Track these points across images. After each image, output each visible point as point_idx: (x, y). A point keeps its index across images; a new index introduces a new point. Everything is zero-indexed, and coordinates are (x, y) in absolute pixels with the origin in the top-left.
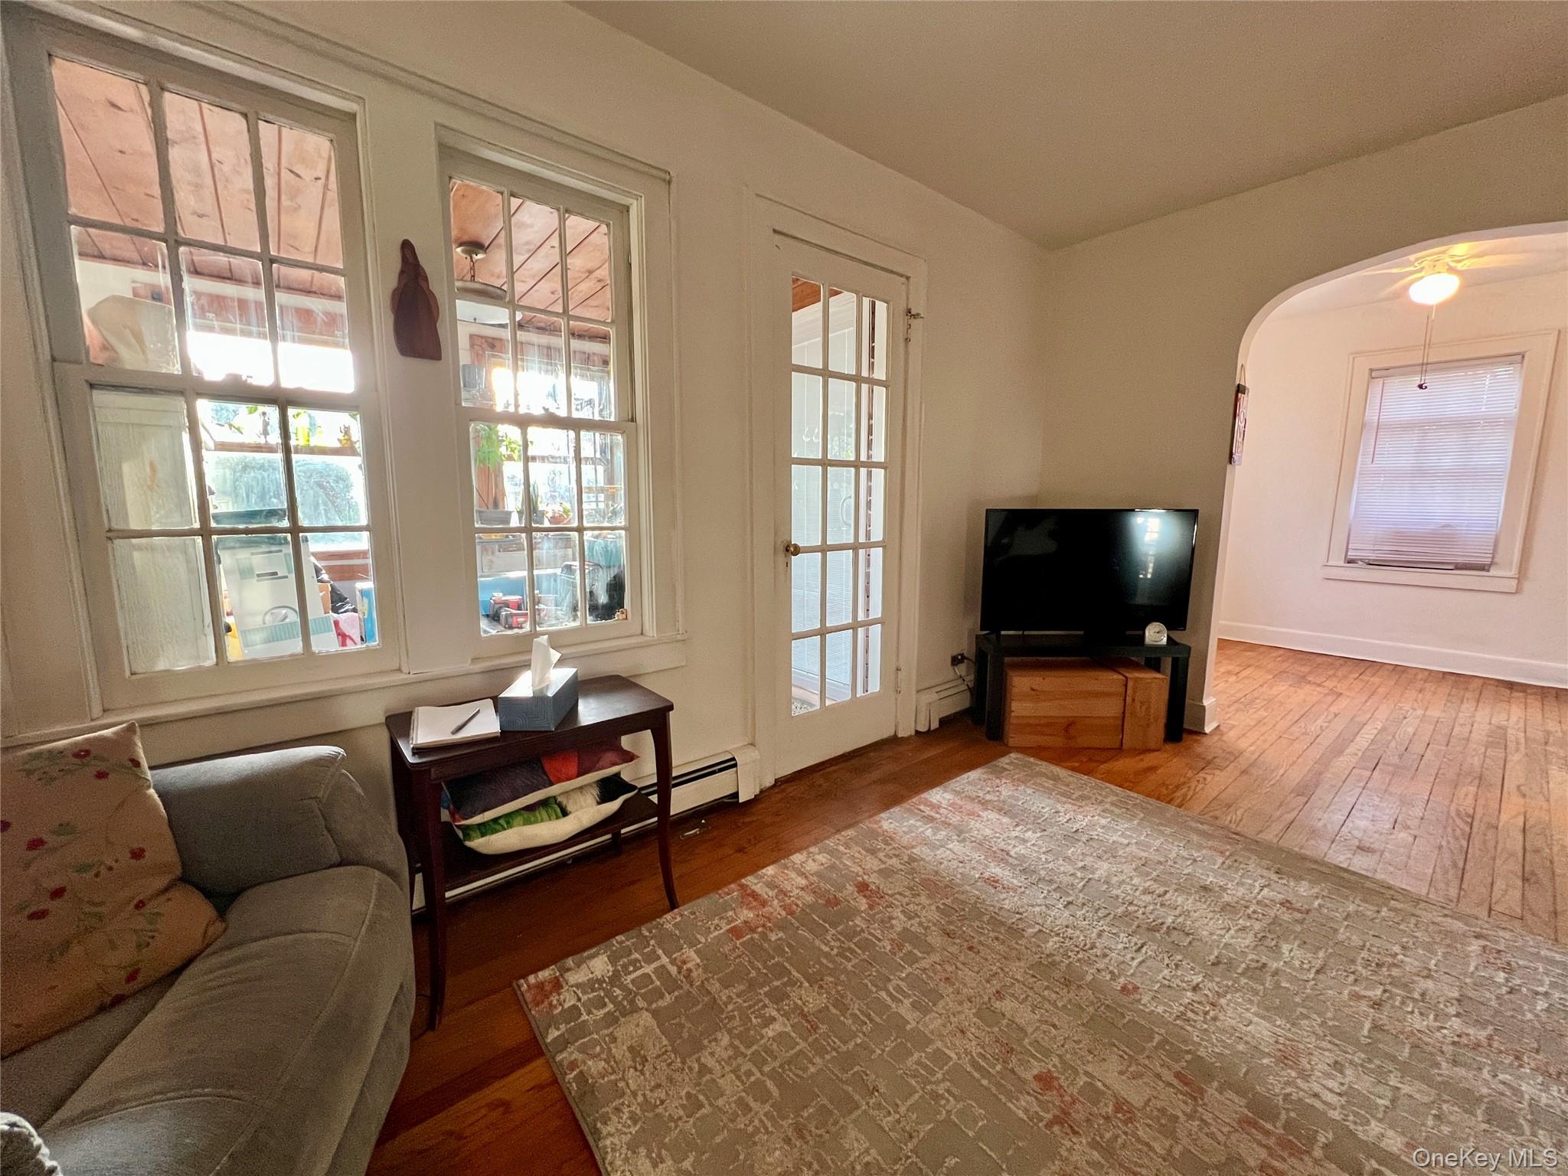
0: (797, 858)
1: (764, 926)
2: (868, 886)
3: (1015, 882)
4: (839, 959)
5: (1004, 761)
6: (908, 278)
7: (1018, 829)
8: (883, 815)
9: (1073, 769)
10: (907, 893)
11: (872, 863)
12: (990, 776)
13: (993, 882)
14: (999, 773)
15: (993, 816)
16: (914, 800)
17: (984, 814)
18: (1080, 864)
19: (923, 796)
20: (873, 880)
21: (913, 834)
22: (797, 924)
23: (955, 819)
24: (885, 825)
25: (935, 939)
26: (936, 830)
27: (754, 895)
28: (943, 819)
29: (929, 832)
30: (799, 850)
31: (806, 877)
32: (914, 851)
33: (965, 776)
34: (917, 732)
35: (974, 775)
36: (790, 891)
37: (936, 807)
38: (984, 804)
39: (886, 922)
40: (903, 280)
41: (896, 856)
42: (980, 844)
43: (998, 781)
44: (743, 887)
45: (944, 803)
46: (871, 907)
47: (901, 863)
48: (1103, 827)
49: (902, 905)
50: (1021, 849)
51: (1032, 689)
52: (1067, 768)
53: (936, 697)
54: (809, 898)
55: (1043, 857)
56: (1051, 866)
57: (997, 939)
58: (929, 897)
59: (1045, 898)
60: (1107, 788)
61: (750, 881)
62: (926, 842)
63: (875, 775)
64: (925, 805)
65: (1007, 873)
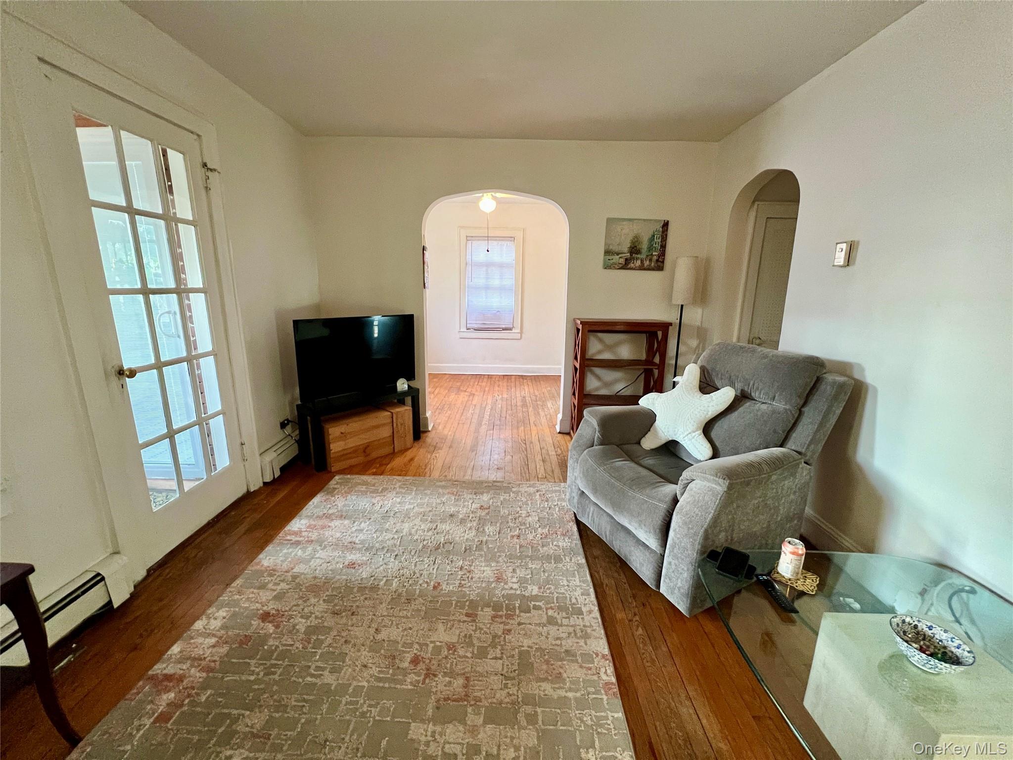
0: (199, 625)
1: (189, 696)
2: (269, 613)
3: (364, 558)
4: (266, 679)
5: (332, 483)
6: (199, 136)
7: (355, 524)
8: (261, 556)
9: (374, 474)
10: (300, 602)
11: (265, 595)
12: (327, 497)
13: (352, 565)
14: (332, 493)
15: (337, 523)
16: (280, 535)
17: (332, 524)
18: (395, 531)
19: (286, 529)
20: (271, 607)
21: (290, 559)
22: (220, 675)
23: (314, 536)
24: (266, 563)
25: (330, 622)
26: (304, 549)
27: (168, 678)
28: (306, 539)
29: (300, 553)
30: (198, 618)
31: (214, 635)
32: (294, 570)
33: (311, 503)
34: (265, 483)
35: (316, 500)
36: (204, 654)
37: (298, 533)
38: (329, 517)
39: (293, 630)
40: (195, 137)
41: (282, 581)
42: (336, 545)
43: (333, 498)
44: (153, 678)
45: (304, 528)
46: (277, 627)
47: (287, 584)
48: (399, 503)
49: (299, 613)
50: (361, 537)
51: (342, 433)
52: (369, 474)
53: (275, 455)
54: (224, 649)
55: (375, 535)
56: (380, 539)
57: (366, 599)
58: (315, 596)
59: (383, 559)
60: (394, 479)
61: (159, 669)
62: (300, 561)
63: (242, 529)
64: (290, 534)
65: (358, 555)
